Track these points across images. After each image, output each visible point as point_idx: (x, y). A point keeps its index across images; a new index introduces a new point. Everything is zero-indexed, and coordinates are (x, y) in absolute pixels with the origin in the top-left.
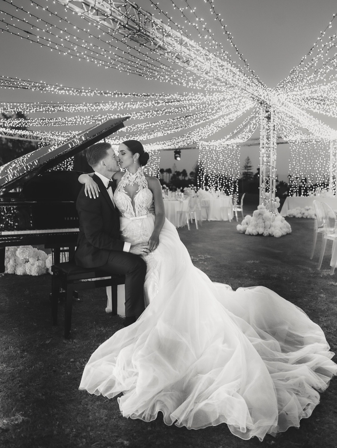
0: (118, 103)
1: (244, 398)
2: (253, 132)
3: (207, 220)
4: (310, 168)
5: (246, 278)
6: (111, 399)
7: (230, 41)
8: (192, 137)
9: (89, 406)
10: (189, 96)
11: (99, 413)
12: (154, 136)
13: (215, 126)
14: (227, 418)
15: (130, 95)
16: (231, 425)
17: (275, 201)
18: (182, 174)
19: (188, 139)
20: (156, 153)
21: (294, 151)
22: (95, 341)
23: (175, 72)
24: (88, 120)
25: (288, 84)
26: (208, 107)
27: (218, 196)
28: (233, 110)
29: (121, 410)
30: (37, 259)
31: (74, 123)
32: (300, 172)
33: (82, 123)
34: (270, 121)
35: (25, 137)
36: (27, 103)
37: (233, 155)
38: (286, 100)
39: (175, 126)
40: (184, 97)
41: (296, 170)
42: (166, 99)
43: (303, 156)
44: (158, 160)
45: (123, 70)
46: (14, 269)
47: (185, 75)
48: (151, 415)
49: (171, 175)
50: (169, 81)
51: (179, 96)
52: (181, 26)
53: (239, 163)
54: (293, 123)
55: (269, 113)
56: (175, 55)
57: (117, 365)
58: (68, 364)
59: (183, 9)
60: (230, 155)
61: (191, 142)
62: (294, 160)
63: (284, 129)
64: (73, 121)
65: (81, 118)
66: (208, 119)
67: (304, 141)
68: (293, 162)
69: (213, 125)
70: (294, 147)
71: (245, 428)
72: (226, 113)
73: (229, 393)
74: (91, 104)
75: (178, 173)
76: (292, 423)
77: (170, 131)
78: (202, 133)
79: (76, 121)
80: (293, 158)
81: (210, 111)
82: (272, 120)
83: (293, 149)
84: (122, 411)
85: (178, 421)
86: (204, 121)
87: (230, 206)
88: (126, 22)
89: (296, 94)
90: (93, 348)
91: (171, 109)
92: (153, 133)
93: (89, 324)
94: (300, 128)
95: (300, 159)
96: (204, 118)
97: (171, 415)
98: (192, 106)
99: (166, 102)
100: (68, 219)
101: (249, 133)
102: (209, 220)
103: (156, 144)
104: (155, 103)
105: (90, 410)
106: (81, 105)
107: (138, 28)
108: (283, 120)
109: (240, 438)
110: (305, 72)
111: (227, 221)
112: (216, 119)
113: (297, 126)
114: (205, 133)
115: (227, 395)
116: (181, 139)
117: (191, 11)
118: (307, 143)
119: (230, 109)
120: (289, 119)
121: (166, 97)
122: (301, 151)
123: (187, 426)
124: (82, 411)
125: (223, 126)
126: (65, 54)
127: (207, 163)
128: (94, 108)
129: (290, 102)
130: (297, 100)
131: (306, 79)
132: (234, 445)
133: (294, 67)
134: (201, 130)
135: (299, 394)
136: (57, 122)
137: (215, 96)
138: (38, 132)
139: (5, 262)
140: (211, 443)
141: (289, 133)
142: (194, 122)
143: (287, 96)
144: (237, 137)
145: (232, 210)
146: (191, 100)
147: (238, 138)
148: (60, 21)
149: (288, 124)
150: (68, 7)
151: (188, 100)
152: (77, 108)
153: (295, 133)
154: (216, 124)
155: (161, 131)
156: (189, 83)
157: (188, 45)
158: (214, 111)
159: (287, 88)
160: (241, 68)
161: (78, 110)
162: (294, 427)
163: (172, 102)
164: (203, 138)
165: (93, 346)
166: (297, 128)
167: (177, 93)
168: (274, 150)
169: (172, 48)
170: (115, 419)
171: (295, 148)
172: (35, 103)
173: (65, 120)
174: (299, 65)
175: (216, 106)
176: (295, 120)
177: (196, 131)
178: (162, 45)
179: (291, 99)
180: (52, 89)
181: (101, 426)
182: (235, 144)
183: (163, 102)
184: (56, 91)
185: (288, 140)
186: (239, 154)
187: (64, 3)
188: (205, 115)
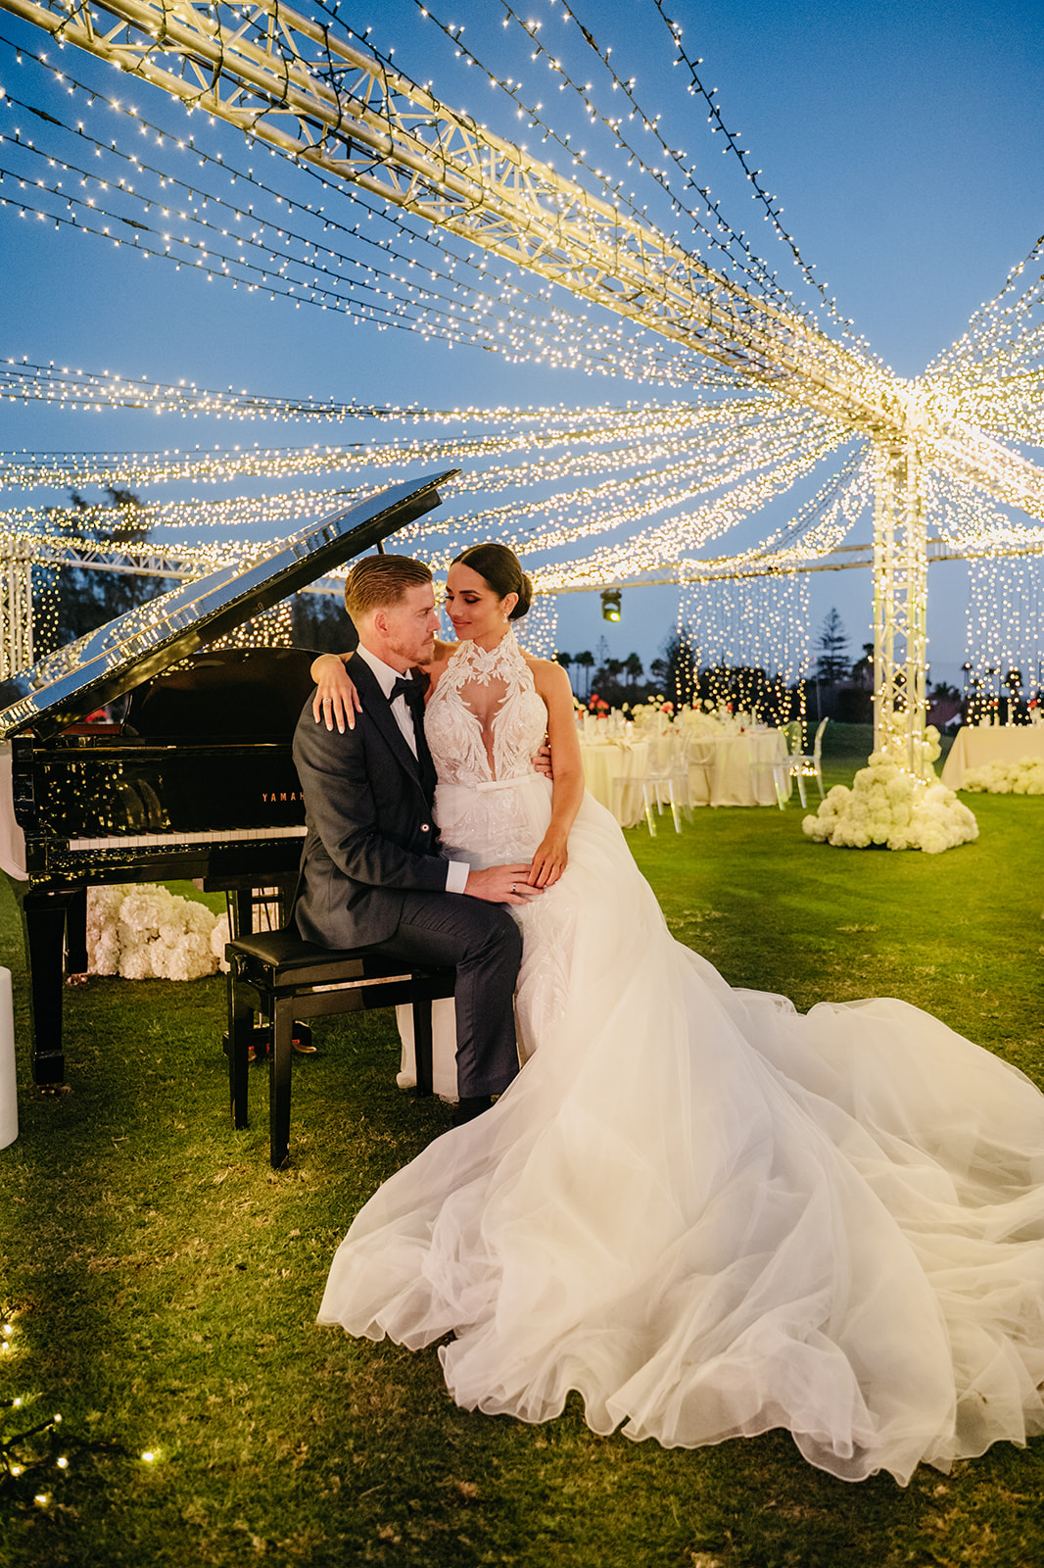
0: (420, 441)
1: (842, 1348)
2: (851, 525)
3: (708, 805)
4: (1036, 637)
5: (838, 979)
6: (419, 1351)
7: (775, 223)
8: (657, 545)
9: (349, 1374)
10: (644, 412)
11: (382, 1396)
12: (537, 546)
13: (729, 509)
14: (790, 1413)
15: (459, 413)
16: (803, 1435)
17: (925, 739)
18: (625, 669)
19: (644, 553)
20: (545, 602)
21: (981, 583)
22: (366, 1174)
23: (599, 334)
24: (330, 502)
25: (963, 362)
26: (705, 446)
27: (743, 730)
28: (786, 454)
29: (449, 1386)
30: (184, 929)
31: (286, 511)
32: (1002, 651)
33: (312, 511)
34: (906, 485)
35: (142, 564)
36: (142, 453)
37: (788, 600)
38: (955, 416)
39: (601, 513)
40: (629, 415)
41: (990, 642)
42: (571, 425)
43: (1011, 598)
44: (550, 624)
45: (434, 333)
46: (114, 961)
47: (631, 341)
48: (544, 1402)
49: (593, 671)
50: (581, 365)
51: (613, 412)
52: (616, 180)
53: (808, 624)
54: (979, 490)
55: (902, 459)
56: (598, 279)
57: (433, 1245)
58: (282, 1243)
59: (620, 121)
60: (778, 601)
61: (654, 561)
62: (982, 611)
63: (951, 513)
64: (285, 507)
65: (308, 496)
66: (707, 484)
67: (1014, 549)
68: (980, 619)
69: (722, 506)
70: (983, 569)
71: (850, 1444)
72: (763, 464)
73: (794, 1333)
74: (338, 450)
75: (615, 667)
76: (1002, 1430)
77: (587, 527)
78: (688, 532)
79: (294, 505)
80: (978, 604)
81: (712, 458)
82: (910, 481)
83: (980, 576)
84: (453, 1389)
85: (633, 1419)
86: (694, 494)
87: (780, 761)
88: (438, 177)
89: (990, 394)
90: (358, 1196)
91: (586, 456)
92: (532, 537)
93: (345, 1124)
94: (1002, 508)
95: (1002, 607)
96: (693, 483)
97: (609, 1401)
98: (653, 445)
99: (572, 435)
100: (273, 798)
101: (838, 528)
102: (713, 804)
103: (543, 572)
104: (538, 439)
105: (353, 1385)
106: (307, 451)
107: (477, 195)
108: (947, 483)
109: (832, 1476)
110: (1019, 318)
111: (771, 807)
112: (732, 486)
113: (992, 500)
114: (696, 533)
115: (786, 1340)
116: (620, 552)
117: (647, 127)
118: (1024, 557)
119: (775, 451)
120: (967, 479)
121: (570, 419)
122: (1005, 582)
123: (660, 1436)
124: (327, 1389)
125: (755, 507)
126: (251, 289)
127: (703, 627)
128: (349, 461)
129: (967, 421)
130: (992, 414)
131: (1023, 342)
132: (814, 1496)
133: (983, 305)
134: (683, 523)
135: (1022, 1335)
136: (235, 511)
137: (728, 408)
138: (179, 546)
139: (88, 939)
140: (740, 1491)
141: (966, 524)
142: (662, 497)
143: (961, 402)
144: (799, 541)
145: (786, 771)
146: (649, 423)
147: (803, 544)
148: (233, 182)
149: (962, 493)
150: (253, 132)
151: (640, 426)
152: (296, 463)
153: (986, 524)
154: (732, 500)
155: (559, 528)
156: (645, 368)
157: (639, 244)
158: (725, 460)
159: (960, 375)
160: (811, 312)
161: (297, 469)
162: (1008, 1442)
163: (589, 435)
164: (691, 548)
165: (361, 1190)
166: (993, 506)
167: (607, 404)
168: (920, 577)
169: (586, 255)
170: (431, 1415)
171: (986, 573)
172: (167, 453)
173: (259, 505)
174: (1001, 297)
175: (731, 444)
176: (987, 481)
177: (669, 526)
178: (554, 246)
179: (973, 411)
180: (217, 405)
181: (389, 1435)
182: (792, 565)
183: (562, 433)
184: (229, 411)
185: (962, 547)
186: (805, 597)
187: (244, 123)
188: (696, 472)
